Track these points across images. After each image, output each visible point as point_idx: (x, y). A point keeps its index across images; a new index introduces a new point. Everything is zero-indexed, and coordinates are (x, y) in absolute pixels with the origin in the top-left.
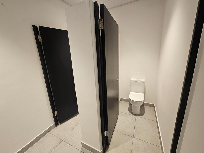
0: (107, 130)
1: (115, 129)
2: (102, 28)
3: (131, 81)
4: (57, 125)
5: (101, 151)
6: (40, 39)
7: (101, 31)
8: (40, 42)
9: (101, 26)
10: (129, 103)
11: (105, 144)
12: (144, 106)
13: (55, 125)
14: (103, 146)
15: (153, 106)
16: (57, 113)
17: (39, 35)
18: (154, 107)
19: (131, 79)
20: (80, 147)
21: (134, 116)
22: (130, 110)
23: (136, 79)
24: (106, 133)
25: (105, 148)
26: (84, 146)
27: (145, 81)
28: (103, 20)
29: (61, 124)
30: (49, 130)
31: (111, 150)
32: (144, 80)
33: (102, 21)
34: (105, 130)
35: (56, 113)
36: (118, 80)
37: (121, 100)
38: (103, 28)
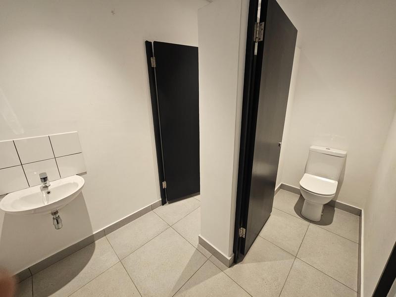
0: (245, 226)
1: (261, 234)
2: (260, 39)
3: (311, 152)
4: (163, 203)
5: (229, 258)
6: (154, 65)
7: (256, 44)
8: (153, 68)
9: (258, 35)
10: (299, 196)
11: (238, 250)
12: (335, 208)
13: (161, 203)
14: (234, 251)
15: (359, 213)
16: (166, 185)
17: (152, 57)
18: (360, 215)
19: (312, 147)
20: (196, 243)
21: (307, 223)
22: (298, 209)
23: (323, 149)
24: (242, 231)
25: (238, 257)
26: (202, 242)
27: (346, 155)
28: (264, 23)
29: (169, 203)
30: (152, 207)
31: (248, 263)
32: (344, 153)
33: (261, 25)
34: (242, 225)
35: (164, 184)
36: (280, 145)
37: (282, 187)
38: (262, 40)
